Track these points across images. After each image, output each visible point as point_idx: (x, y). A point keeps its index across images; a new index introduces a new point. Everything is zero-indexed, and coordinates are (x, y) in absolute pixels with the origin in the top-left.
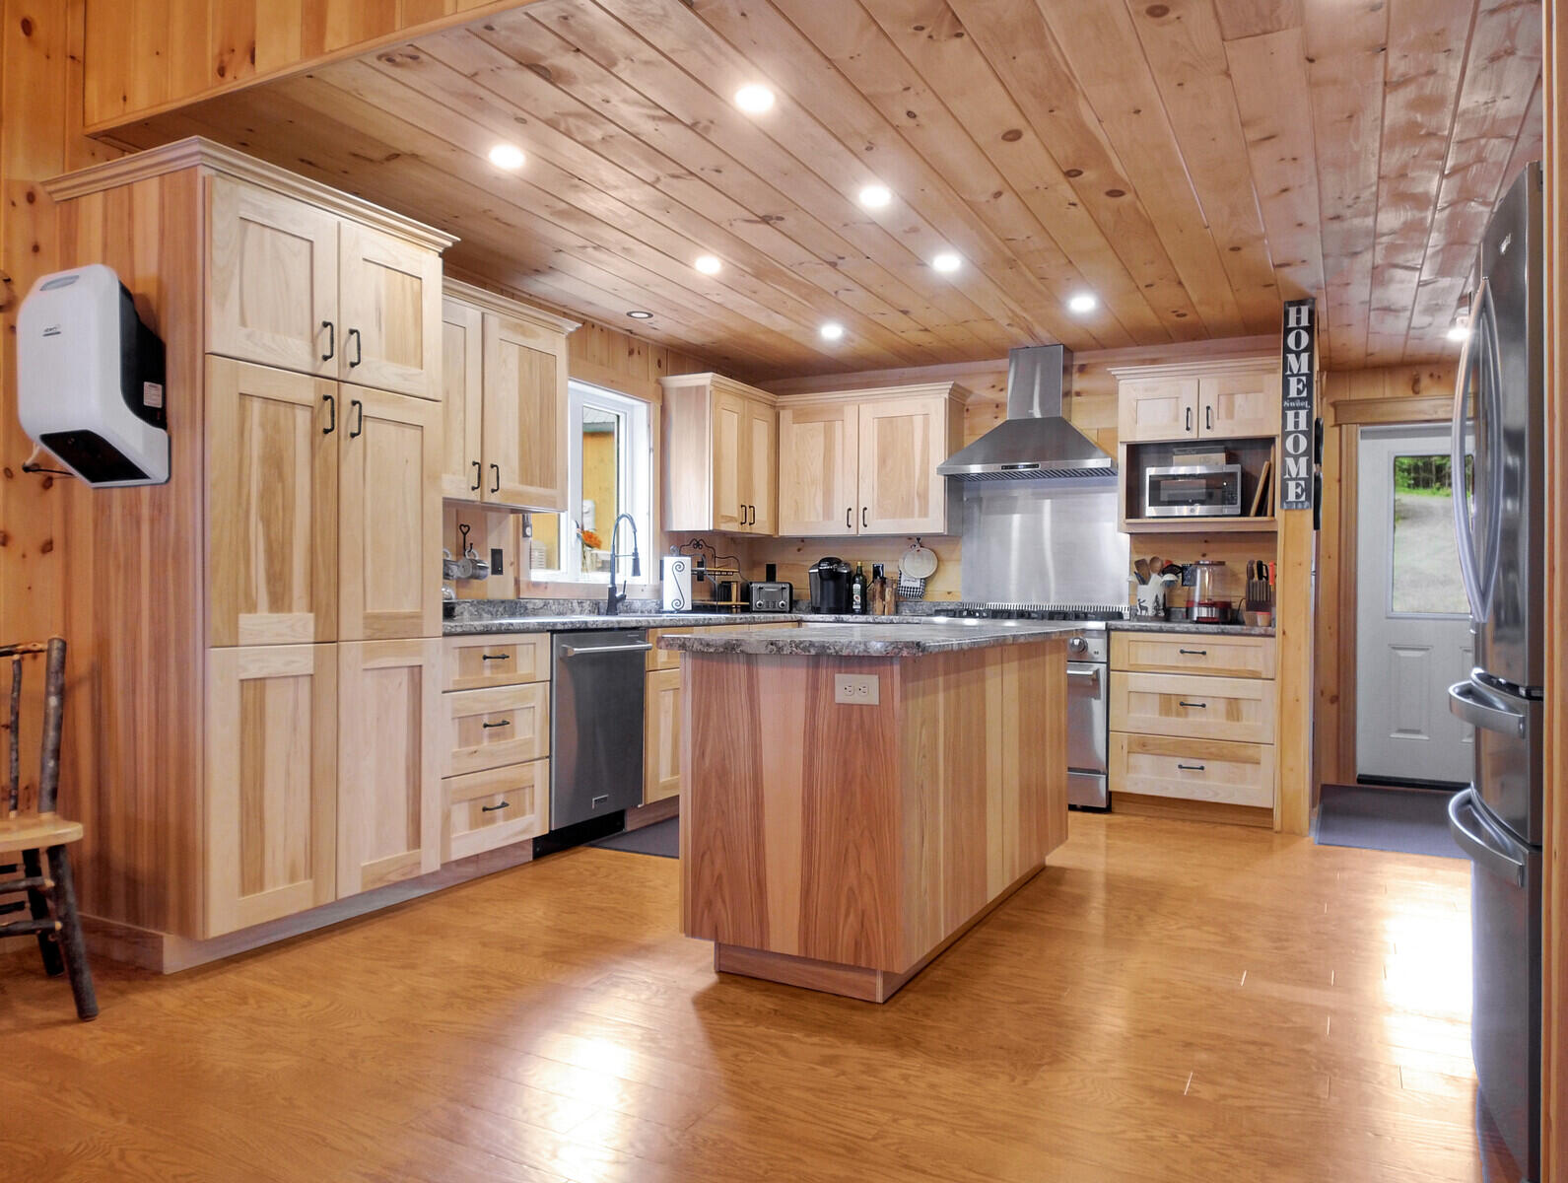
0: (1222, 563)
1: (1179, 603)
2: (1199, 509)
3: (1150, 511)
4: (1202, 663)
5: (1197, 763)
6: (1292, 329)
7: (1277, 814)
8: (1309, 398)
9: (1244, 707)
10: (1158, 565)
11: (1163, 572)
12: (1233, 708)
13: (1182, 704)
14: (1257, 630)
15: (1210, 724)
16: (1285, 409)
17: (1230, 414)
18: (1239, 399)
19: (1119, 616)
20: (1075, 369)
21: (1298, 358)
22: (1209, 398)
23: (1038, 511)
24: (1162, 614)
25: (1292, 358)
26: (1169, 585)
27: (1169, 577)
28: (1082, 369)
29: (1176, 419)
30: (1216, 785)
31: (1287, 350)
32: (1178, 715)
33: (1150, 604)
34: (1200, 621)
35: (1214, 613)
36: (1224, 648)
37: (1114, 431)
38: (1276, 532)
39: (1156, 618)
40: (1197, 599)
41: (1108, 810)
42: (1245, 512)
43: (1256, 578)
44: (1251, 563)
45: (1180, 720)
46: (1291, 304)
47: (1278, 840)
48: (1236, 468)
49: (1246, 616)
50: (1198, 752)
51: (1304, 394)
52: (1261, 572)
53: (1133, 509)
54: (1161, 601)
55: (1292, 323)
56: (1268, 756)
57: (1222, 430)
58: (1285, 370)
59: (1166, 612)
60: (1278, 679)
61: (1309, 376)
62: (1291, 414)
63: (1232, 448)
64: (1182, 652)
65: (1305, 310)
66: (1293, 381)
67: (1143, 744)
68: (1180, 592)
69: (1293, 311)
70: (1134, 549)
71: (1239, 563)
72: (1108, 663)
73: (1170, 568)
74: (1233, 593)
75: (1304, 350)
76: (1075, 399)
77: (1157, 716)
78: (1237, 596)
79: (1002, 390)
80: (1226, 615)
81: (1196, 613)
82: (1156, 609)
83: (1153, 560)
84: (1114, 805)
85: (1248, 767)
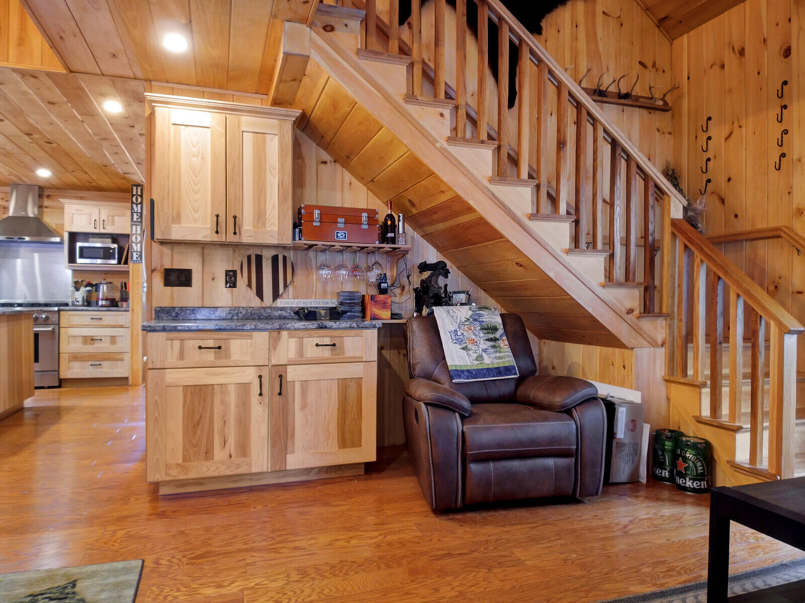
0: (111, 283)
1: (94, 299)
2: (99, 261)
3: (80, 261)
4: (100, 323)
5: (99, 363)
6: (135, 195)
7: (130, 379)
8: (141, 222)
9: (118, 339)
10: (85, 283)
11: (86, 286)
12: (113, 339)
13: (92, 340)
14: (122, 309)
15: (104, 347)
16: (132, 225)
17: (113, 223)
18: (116, 218)
19: (67, 305)
20: (45, 196)
21: (137, 206)
22: (104, 216)
23: (33, 258)
24: (86, 304)
25: (134, 206)
26: (89, 291)
27: (88, 288)
28: (48, 196)
29: (90, 223)
30: (107, 370)
31: (133, 203)
32: (90, 344)
33: (80, 299)
34: (102, 306)
35: (108, 303)
36: (110, 317)
37: (62, 225)
38: (129, 271)
39: (83, 305)
40: (101, 297)
41: (60, 386)
42: (119, 263)
43: (124, 289)
44: (122, 283)
45: (91, 346)
46: (134, 185)
47: (130, 388)
48: (115, 246)
49: (119, 304)
50: (98, 359)
51: (139, 220)
52: (125, 286)
53: (72, 259)
54: (85, 298)
55: (134, 193)
56: (127, 357)
57: (109, 230)
58: (132, 210)
59: (88, 302)
60: (130, 327)
61: (141, 213)
62: (134, 227)
63: (115, 238)
64: (92, 319)
65: (139, 188)
66: (135, 215)
67: (75, 357)
68: (94, 294)
69: (135, 188)
70: (74, 276)
71: (117, 282)
72: (59, 324)
73: (89, 285)
74: (116, 295)
75: (139, 204)
76: (45, 210)
77: (81, 345)
78: (117, 296)
79: (7, 201)
80: (113, 304)
81: (100, 303)
82: (83, 301)
83: (82, 281)
84: (63, 385)
85: (119, 362)
